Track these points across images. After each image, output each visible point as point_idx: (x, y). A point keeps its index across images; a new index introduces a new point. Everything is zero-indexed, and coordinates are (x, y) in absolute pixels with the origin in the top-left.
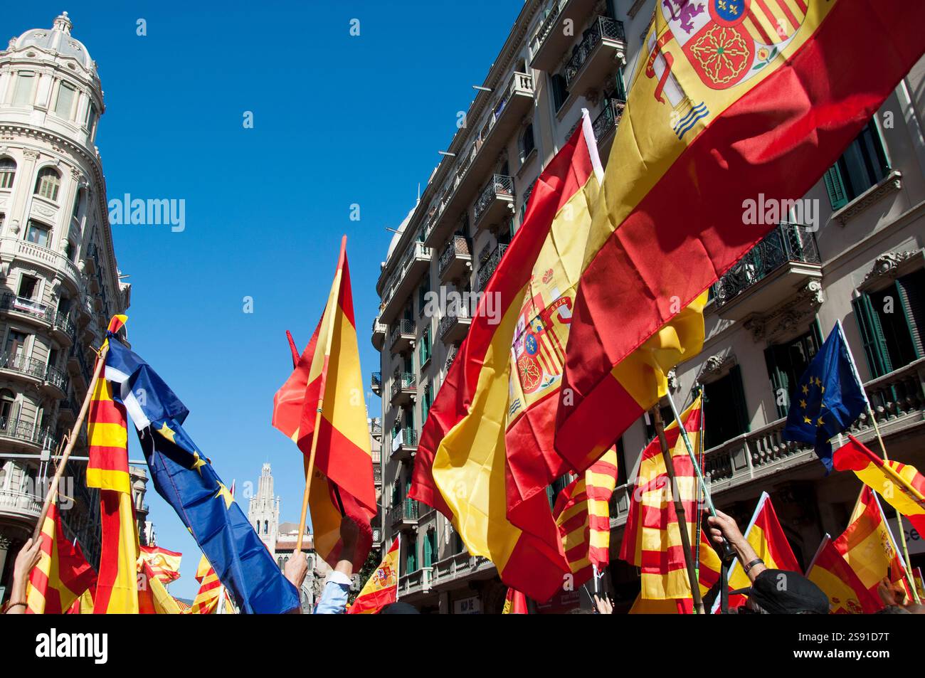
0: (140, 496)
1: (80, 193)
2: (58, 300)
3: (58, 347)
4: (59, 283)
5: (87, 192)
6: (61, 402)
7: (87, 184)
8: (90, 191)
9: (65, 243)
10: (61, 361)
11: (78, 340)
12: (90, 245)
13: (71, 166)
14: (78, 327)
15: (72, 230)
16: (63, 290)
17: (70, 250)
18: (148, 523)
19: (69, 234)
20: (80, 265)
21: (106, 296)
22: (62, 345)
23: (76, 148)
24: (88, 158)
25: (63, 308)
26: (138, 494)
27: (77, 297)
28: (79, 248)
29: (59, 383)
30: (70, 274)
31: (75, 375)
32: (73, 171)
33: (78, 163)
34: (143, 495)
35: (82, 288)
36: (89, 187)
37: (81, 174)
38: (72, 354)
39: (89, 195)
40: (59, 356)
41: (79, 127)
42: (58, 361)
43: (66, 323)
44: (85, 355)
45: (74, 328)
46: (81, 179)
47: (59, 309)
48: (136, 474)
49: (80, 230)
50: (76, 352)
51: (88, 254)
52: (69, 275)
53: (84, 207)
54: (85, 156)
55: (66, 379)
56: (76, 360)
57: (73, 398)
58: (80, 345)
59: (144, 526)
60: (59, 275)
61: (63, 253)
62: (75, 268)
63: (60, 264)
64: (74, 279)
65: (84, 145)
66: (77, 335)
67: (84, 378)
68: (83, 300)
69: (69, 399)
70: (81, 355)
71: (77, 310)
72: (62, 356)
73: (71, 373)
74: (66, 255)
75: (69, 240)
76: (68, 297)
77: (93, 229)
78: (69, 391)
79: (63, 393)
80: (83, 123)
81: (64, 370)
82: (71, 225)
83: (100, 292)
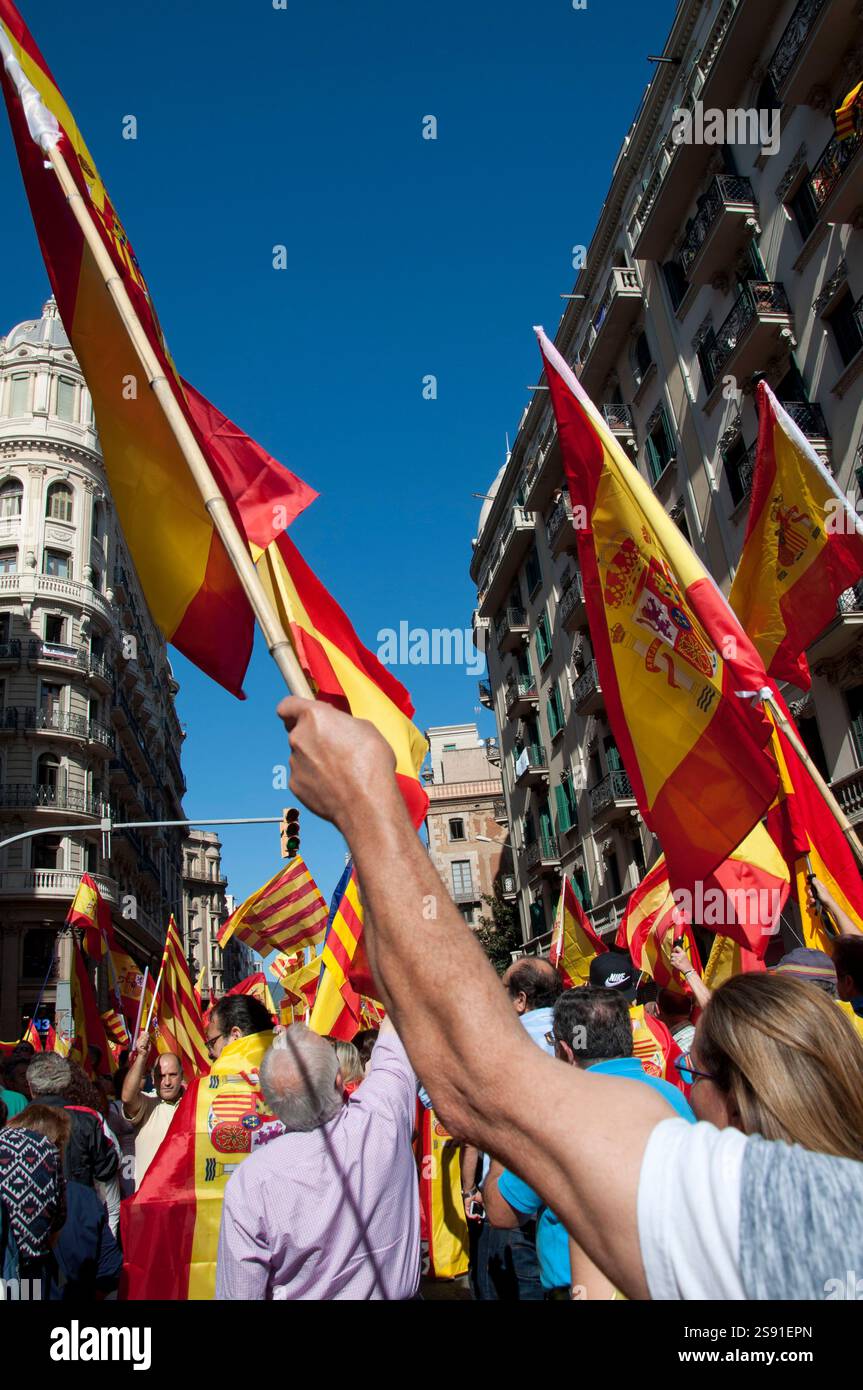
0: (214, 865)
1: (97, 507)
2: (90, 641)
3: (97, 697)
4: (88, 619)
5: (104, 505)
6: (110, 762)
7: (103, 495)
8: (107, 503)
9: (87, 570)
10: (103, 713)
11: (120, 685)
12: (116, 568)
13: (82, 477)
14: (116, 670)
15: (93, 553)
16: (94, 628)
17: (95, 578)
18: (229, 897)
19: (92, 559)
20: (109, 595)
21: (143, 628)
22: (101, 694)
23: (85, 454)
24: (99, 464)
25: (97, 649)
26: (212, 863)
27: (109, 634)
28: (104, 574)
29: (105, 739)
30: (98, 606)
31: (121, 728)
32: (86, 483)
33: (89, 472)
34: (218, 864)
35: (113, 622)
36: (105, 498)
37: (95, 485)
38: (114, 704)
39: (108, 508)
40: (100, 708)
41: (84, 428)
42: (100, 714)
43: (102, 667)
44: (129, 703)
45: (112, 671)
46: (96, 491)
47: (92, 652)
48: (207, 839)
49: (103, 552)
50: (118, 701)
51: (115, 580)
52: (98, 608)
53: (104, 524)
54: (96, 462)
55: (112, 733)
56: (120, 709)
57: (123, 755)
58: (121, 691)
59: (224, 901)
60: (86, 609)
61: (87, 582)
62: (103, 599)
63: (85, 597)
64: (104, 613)
65: (93, 449)
66: (116, 679)
67: (132, 732)
68: (117, 637)
69: (118, 757)
70: (124, 703)
71: (113, 650)
72: (104, 706)
73: (116, 725)
74: (91, 585)
75: (92, 566)
76: (100, 634)
77: (119, 549)
78: (118, 749)
79: (110, 751)
80: (89, 423)
81: (108, 722)
82: (92, 548)
83: (135, 623)
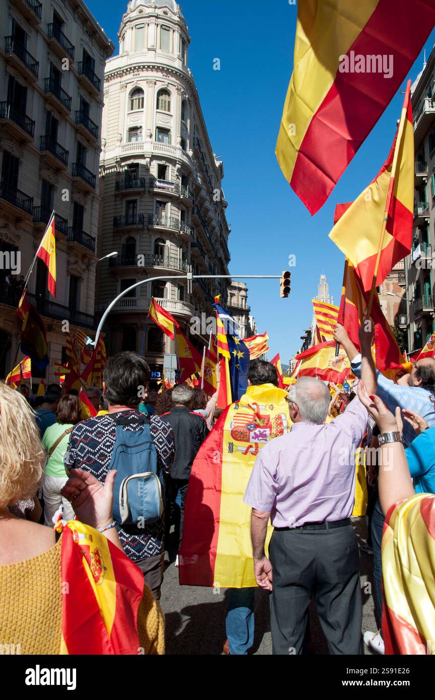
0: (244, 300)
1: (184, 103)
2: (181, 178)
3: (184, 209)
4: (180, 166)
5: (188, 102)
6: (191, 244)
7: (187, 96)
8: (189, 101)
9: (179, 140)
10: (188, 218)
11: (196, 203)
12: (194, 138)
13: (175, 86)
14: (194, 195)
15: (182, 130)
16: (183, 171)
17: (183, 144)
18: (251, 317)
19: (181, 133)
20: (190, 153)
21: (209, 171)
22: (187, 207)
23: (176, 73)
24: (185, 78)
25: (185, 182)
26: (243, 299)
27: (191, 175)
28: (188, 142)
29: (188, 231)
30: (185, 159)
31: (197, 226)
32: (177, 89)
33: (179, 83)
34: (246, 300)
35: (193, 168)
36: (188, 98)
37: (182, 90)
38: (193, 213)
39: (189, 104)
40: (186, 215)
41: (176, 57)
42: (186, 218)
43: (187, 192)
44: (201, 212)
45: (192, 195)
46: (183, 94)
47: (182, 184)
48: (240, 286)
49: (187, 129)
50: (196, 211)
51: (194, 145)
52: (185, 161)
53: (187, 113)
54: (183, 77)
55: (192, 228)
56: (196, 216)
57: (198, 240)
58: (197, 206)
59: (248, 319)
60: (179, 161)
61: (179, 146)
62: (187, 156)
63: (178, 154)
64: (188, 163)
65: (181, 69)
66: (194, 199)
67: (202, 228)
68: (195, 176)
69: (195, 241)
70: (199, 213)
71: (193, 183)
72: (188, 214)
73: (195, 224)
74: (181, 147)
75: (181, 137)
76: (186, 175)
77: (195, 127)
78: (195, 237)
79: (192, 238)
80: (178, 53)
81: (190, 223)
82: (181, 127)
83: (205, 169)
